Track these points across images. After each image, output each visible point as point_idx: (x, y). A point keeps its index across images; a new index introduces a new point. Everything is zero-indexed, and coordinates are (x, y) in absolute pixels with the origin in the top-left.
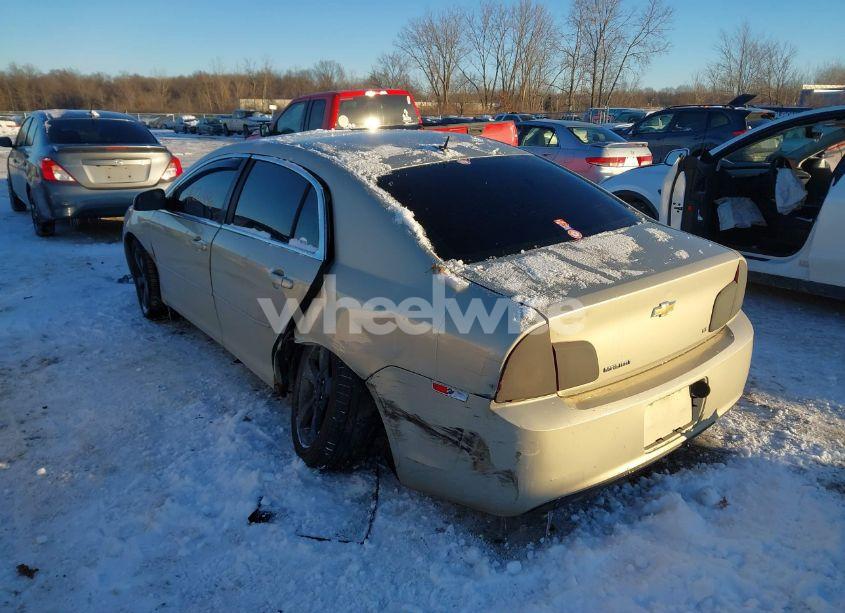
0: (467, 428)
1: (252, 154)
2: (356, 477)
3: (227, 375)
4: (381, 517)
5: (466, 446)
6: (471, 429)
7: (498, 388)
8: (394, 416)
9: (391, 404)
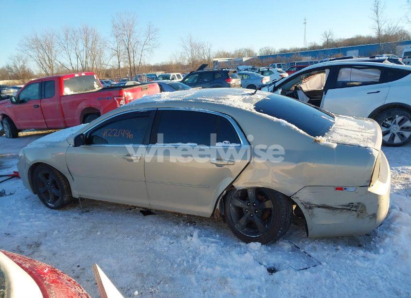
0: (355, 202)
4: (312, 253)
5: (355, 209)
6: (358, 202)
7: (371, 181)
8: (310, 208)
9: (308, 203)
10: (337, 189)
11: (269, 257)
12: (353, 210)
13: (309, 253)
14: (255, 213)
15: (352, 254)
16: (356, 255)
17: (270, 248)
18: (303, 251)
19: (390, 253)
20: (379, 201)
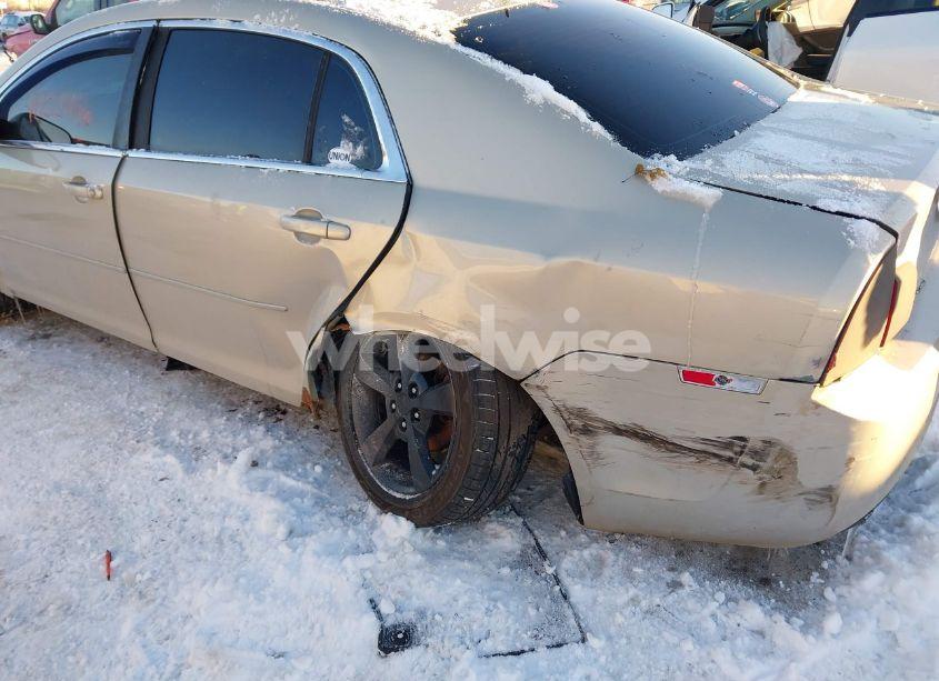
0: (755, 436)
1: (159, 21)
2: (492, 526)
3: (170, 394)
4: (578, 587)
5: (750, 461)
6: (766, 435)
7: (830, 363)
8: (586, 431)
9: (580, 413)
10: (690, 376)
11: (414, 582)
12: (744, 465)
13: (566, 580)
14: (413, 419)
15: (719, 614)
16: (732, 621)
17: (441, 544)
18: (550, 571)
19: (865, 639)
20: (855, 444)
